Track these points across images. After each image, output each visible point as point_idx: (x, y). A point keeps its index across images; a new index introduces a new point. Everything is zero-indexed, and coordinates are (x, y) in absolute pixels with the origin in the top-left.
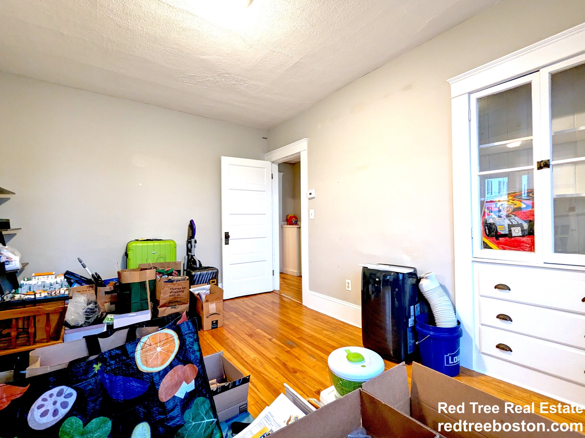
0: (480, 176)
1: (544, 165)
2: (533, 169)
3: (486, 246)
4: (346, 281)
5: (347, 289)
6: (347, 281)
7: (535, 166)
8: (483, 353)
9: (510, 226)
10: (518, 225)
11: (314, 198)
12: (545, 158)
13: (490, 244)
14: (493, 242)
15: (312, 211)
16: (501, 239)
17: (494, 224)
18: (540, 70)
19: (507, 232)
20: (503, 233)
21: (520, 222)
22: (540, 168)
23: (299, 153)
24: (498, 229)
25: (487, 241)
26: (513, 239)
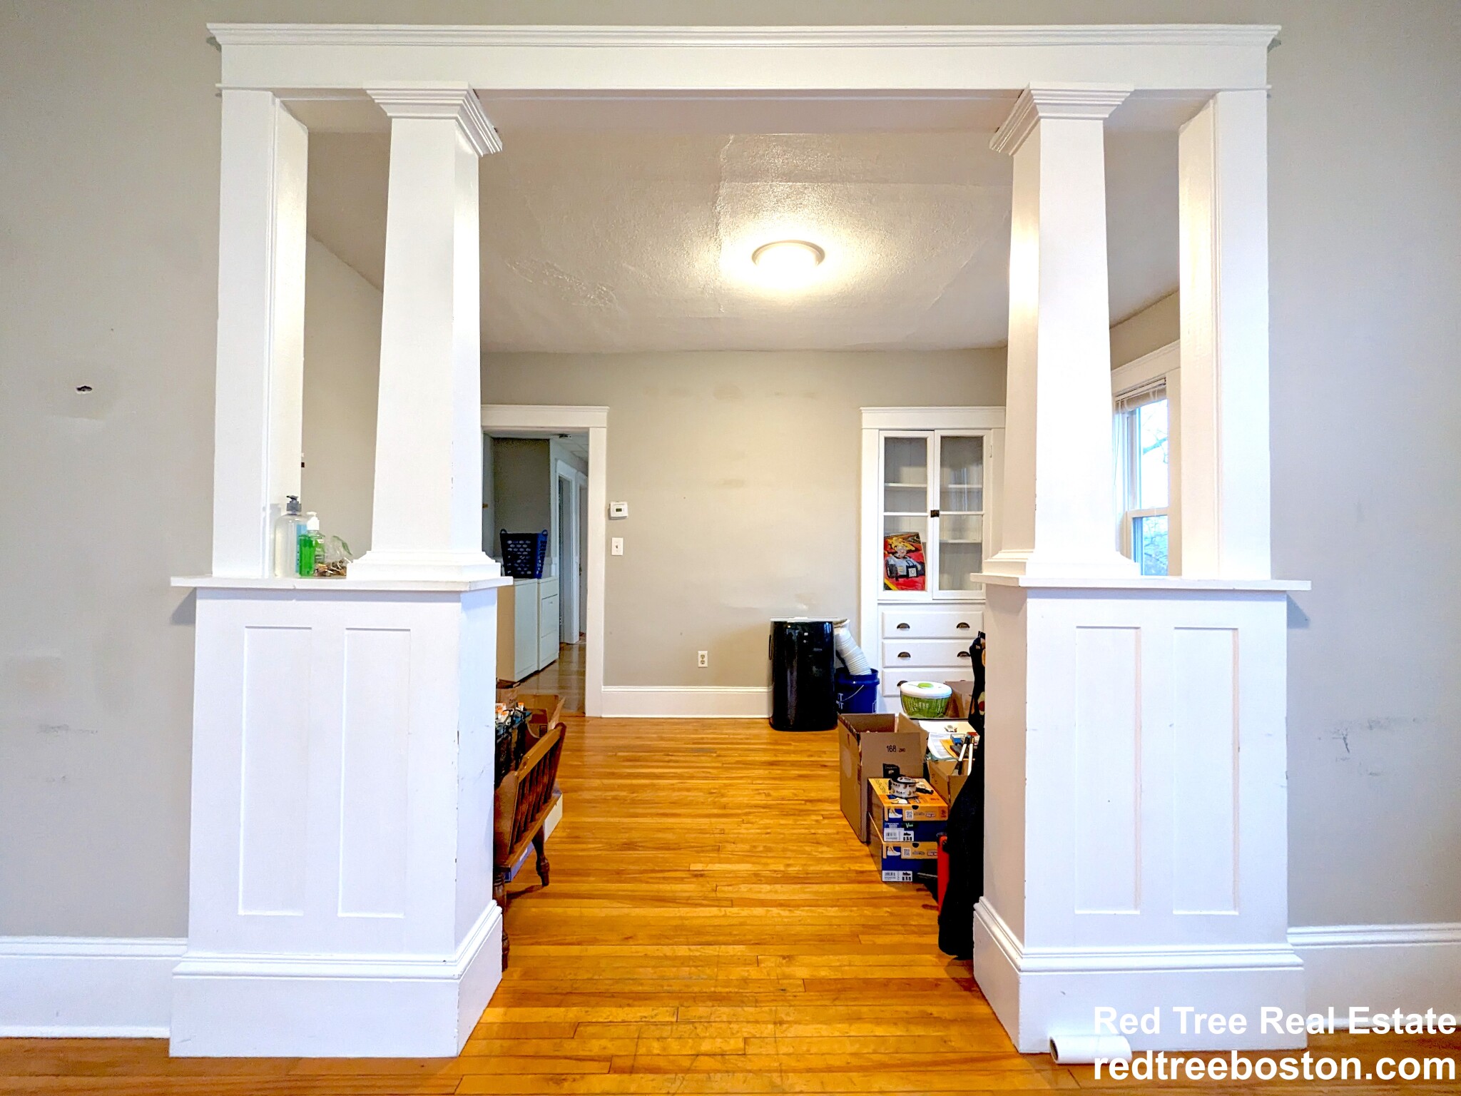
0: (885, 516)
1: (935, 514)
2: (927, 516)
3: (887, 588)
4: (698, 654)
5: (700, 665)
6: (700, 653)
7: (929, 514)
8: (885, 697)
9: (908, 567)
10: (914, 566)
11: (624, 518)
12: (937, 508)
13: (891, 586)
14: (893, 583)
15: (618, 542)
16: (900, 579)
17: (895, 565)
18: (936, 431)
19: (905, 574)
20: (902, 574)
21: (915, 563)
22: (932, 516)
23: (588, 428)
24: (898, 570)
25: (888, 583)
26: (910, 579)
